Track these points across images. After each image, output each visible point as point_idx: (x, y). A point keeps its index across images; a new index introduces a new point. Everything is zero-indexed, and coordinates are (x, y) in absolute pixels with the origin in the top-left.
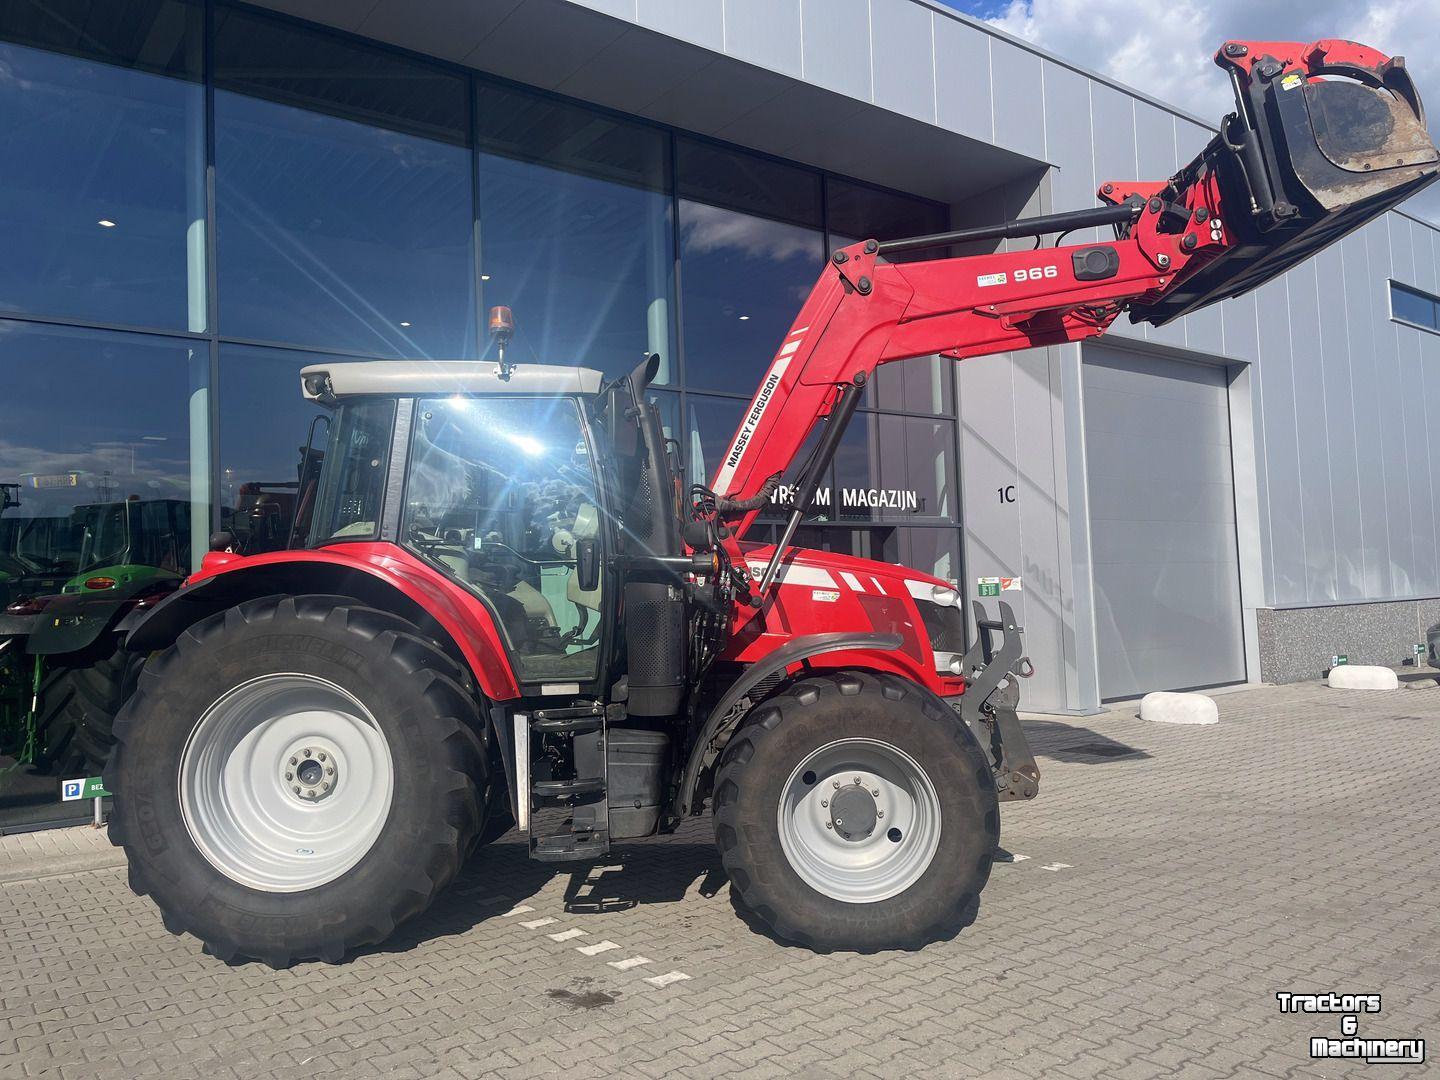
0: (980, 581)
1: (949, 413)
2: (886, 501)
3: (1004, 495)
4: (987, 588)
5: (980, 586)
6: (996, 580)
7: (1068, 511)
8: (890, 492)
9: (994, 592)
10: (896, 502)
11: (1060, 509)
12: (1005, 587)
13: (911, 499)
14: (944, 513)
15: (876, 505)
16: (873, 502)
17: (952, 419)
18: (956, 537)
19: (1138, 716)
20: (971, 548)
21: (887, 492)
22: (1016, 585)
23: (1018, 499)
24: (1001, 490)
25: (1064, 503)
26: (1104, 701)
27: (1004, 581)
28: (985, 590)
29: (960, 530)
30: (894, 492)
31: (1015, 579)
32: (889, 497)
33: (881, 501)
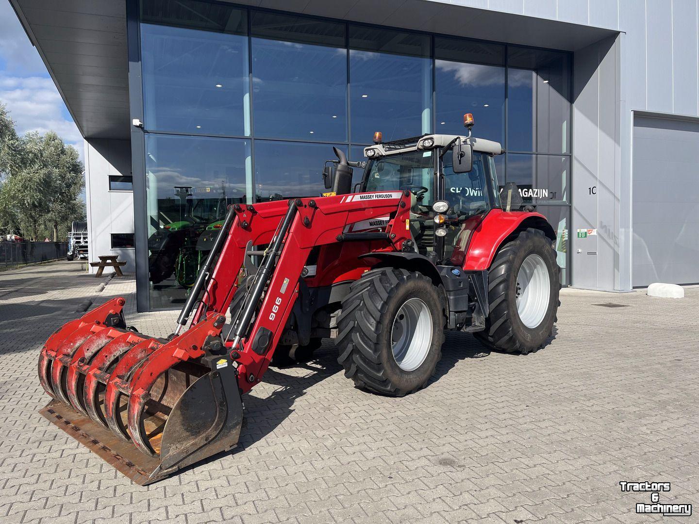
0: (578, 231)
1: (568, 153)
2: (532, 194)
3: (591, 191)
4: (581, 234)
5: (578, 233)
6: (586, 230)
7: (620, 198)
8: (534, 190)
9: (584, 236)
10: (537, 194)
11: (617, 198)
12: (589, 234)
13: (545, 193)
14: (564, 199)
15: (526, 196)
16: (525, 194)
17: (570, 156)
18: (569, 210)
19: (647, 294)
20: (575, 215)
21: (532, 190)
22: (594, 233)
23: (598, 193)
24: (590, 188)
25: (619, 195)
26: (634, 288)
27: (589, 231)
28: (580, 235)
29: (570, 207)
30: (536, 190)
31: (594, 230)
32: (533, 192)
33: (529, 194)
